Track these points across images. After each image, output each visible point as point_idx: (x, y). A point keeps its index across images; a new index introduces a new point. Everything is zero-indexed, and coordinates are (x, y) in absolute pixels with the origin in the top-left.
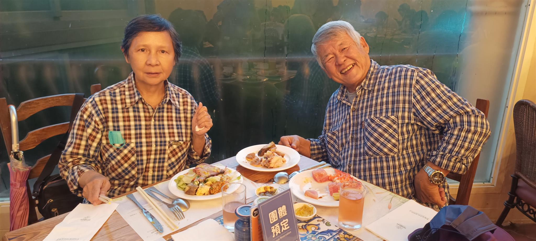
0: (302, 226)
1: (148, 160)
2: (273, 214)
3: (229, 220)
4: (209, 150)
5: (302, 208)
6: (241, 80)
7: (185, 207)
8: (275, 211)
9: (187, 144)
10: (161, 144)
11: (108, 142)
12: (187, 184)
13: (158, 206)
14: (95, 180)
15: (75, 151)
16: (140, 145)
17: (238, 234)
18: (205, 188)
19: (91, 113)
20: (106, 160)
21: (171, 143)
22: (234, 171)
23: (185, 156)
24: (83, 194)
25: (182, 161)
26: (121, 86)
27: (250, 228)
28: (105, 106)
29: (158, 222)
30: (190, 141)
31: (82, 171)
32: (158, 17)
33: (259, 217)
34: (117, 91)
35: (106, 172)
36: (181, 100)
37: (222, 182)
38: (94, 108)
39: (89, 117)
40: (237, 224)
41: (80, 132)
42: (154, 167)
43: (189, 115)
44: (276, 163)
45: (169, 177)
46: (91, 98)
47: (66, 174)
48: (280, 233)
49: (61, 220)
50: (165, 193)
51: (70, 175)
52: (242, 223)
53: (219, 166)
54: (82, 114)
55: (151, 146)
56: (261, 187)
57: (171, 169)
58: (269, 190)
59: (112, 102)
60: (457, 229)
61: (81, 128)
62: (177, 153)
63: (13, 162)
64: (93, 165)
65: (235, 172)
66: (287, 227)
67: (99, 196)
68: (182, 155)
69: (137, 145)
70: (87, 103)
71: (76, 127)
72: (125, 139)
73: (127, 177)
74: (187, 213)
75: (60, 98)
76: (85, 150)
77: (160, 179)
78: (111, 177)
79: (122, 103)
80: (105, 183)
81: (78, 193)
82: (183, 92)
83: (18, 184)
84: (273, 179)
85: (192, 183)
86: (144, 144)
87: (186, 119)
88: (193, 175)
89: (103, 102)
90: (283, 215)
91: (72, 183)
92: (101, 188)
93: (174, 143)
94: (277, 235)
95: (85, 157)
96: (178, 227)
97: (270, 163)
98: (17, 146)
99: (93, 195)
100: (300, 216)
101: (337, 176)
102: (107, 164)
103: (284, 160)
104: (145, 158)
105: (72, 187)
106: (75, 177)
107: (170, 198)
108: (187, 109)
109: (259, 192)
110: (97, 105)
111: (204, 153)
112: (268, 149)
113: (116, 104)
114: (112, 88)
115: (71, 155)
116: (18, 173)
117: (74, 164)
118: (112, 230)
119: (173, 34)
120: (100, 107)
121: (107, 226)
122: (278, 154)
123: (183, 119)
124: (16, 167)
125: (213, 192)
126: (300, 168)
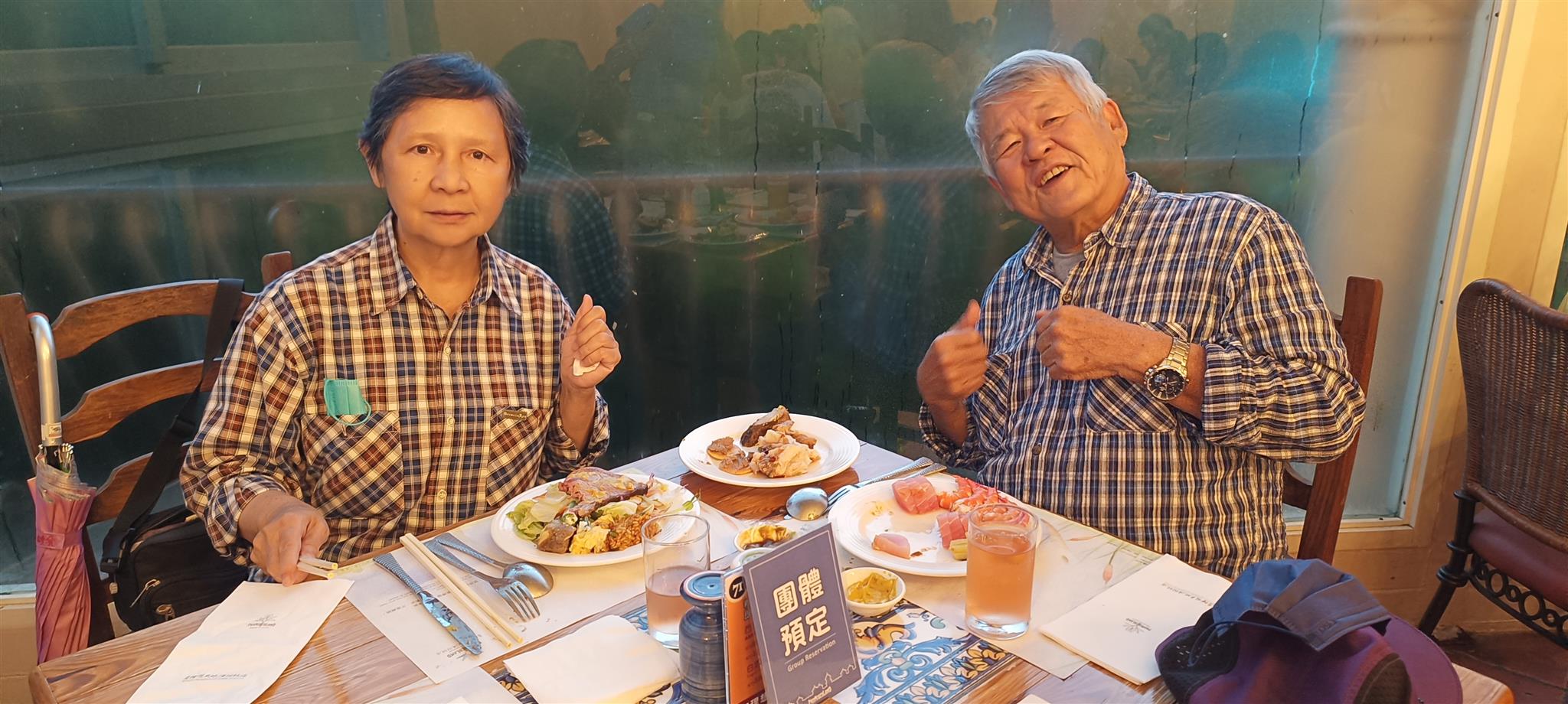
0: (866, 631)
1: (435, 460)
2: (784, 592)
3: (664, 617)
4: (605, 433)
5: (865, 582)
6: (690, 239)
7: (539, 586)
8: (791, 583)
9: (543, 417)
10: (471, 415)
11: (321, 411)
12: (543, 524)
13: (463, 584)
14: (287, 516)
15: (229, 435)
16: (409, 417)
17: (690, 649)
18: (596, 534)
19: (273, 329)
20: (315, 462)
21: (499, 413)
22: (673, 486)
23: (537, 450)
24: (253, 557)
25: (529, 465)
26: (359, 254)
27: (722, 633)
28: (312, 309)
29: (466, 627)
30: (552, 409)
31: (249, 493)
32: (464, 61)
33: (746, 599)
34: (348, 267)
35: (316, 495)
36: (525, 294)
37: (641, 517)
38: (284, 315)
39: (268, 339)
40: (687, 623)
41: (243, 384)
42: (450, 481)
43: (548, 337)
44: (791, 462)
45: (493, 508)
46: (272, 287)
47: (203, 500)
48: (804, 644)
49: (194, 627)
50: (482, 549)
51: (214, 504)
52: (699, 620)
53: (633, 473)
54: (250, 331)
55: (444, 421)
56: (752, 528)
57: (500, 485)
58: (774, 536)
59: (334, 298)
60: (1282, 620)
61: (246, 370)
62: (514, 443)
63: (43, 475)
64: (280, 476)
65: (676, 490)
66: (823, 628)
67: (299, 561)
68: (529, 448)
69: (404, 418)
70: (263, 302)
71: (232, 368)
72: (370, 400)
73: (375, 509)
74: (544, 602)
75: (175, 294)
76: (257, 433)
77: (468, 513)
78: (329, 510)
79: (361, 303)
80: (314, 525)
81: (235, 555)
82: (531, 273)
83: (59, 538)
84: (785, 508)
85: (557, 521)
86: (424, 416)
87: (539, 347)
88: (559, 500)
89: (308, 298)
90: (812, 595)
91: (220, 527)
92: (302, 539)
93: (505, 414)
94: (795, 649)
95: (255, 454)
96: (522, 640)
97: (775, 463)
98: (56, 429)
99: (280, 556)
100: (859, 602)
101: (964, 496)
102: (319, 474)
103: (814, 456)
104: (425, 454)
105: (220, 537)
106: (228, 510)
107: (496, 563)
108: (542, 321)
109: (747, 541)
110: (291, 307)
111: (593, 441)
112: (771, 425)
113: (344, 304)
114: (332, 259)
115: (217, 446)
116: (59, 507)
117: (225, 474)
118: (335, 650)
119: (508, 107)
120: (300, 313)
121: (323, 641)
122: (799, 438)
123: (530, 347)
124: (52, 490)
125: (619, 544)
126: (859, 475)
